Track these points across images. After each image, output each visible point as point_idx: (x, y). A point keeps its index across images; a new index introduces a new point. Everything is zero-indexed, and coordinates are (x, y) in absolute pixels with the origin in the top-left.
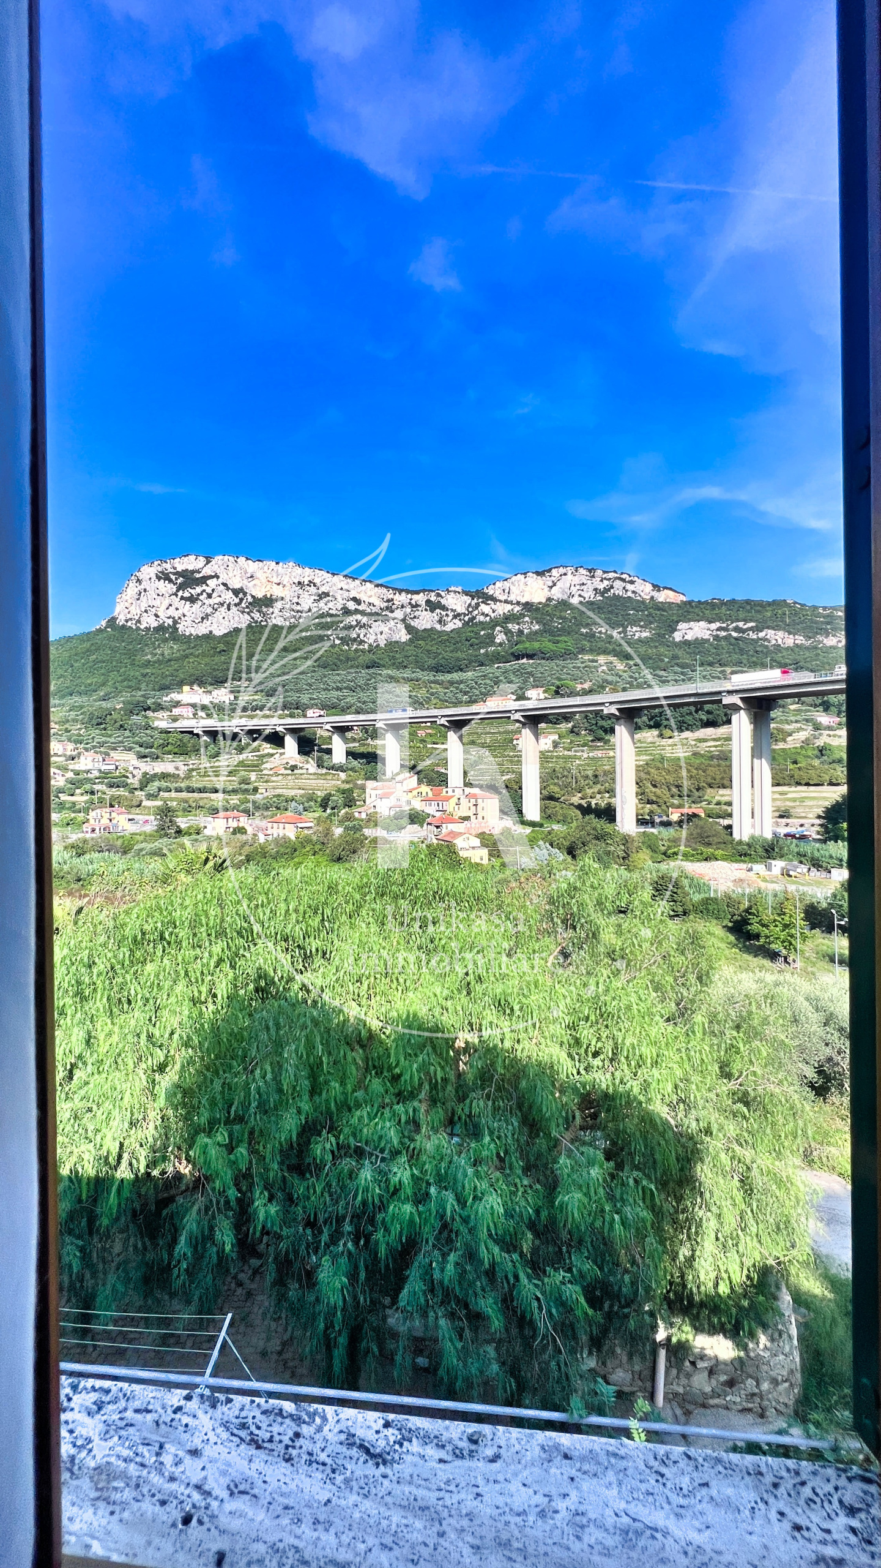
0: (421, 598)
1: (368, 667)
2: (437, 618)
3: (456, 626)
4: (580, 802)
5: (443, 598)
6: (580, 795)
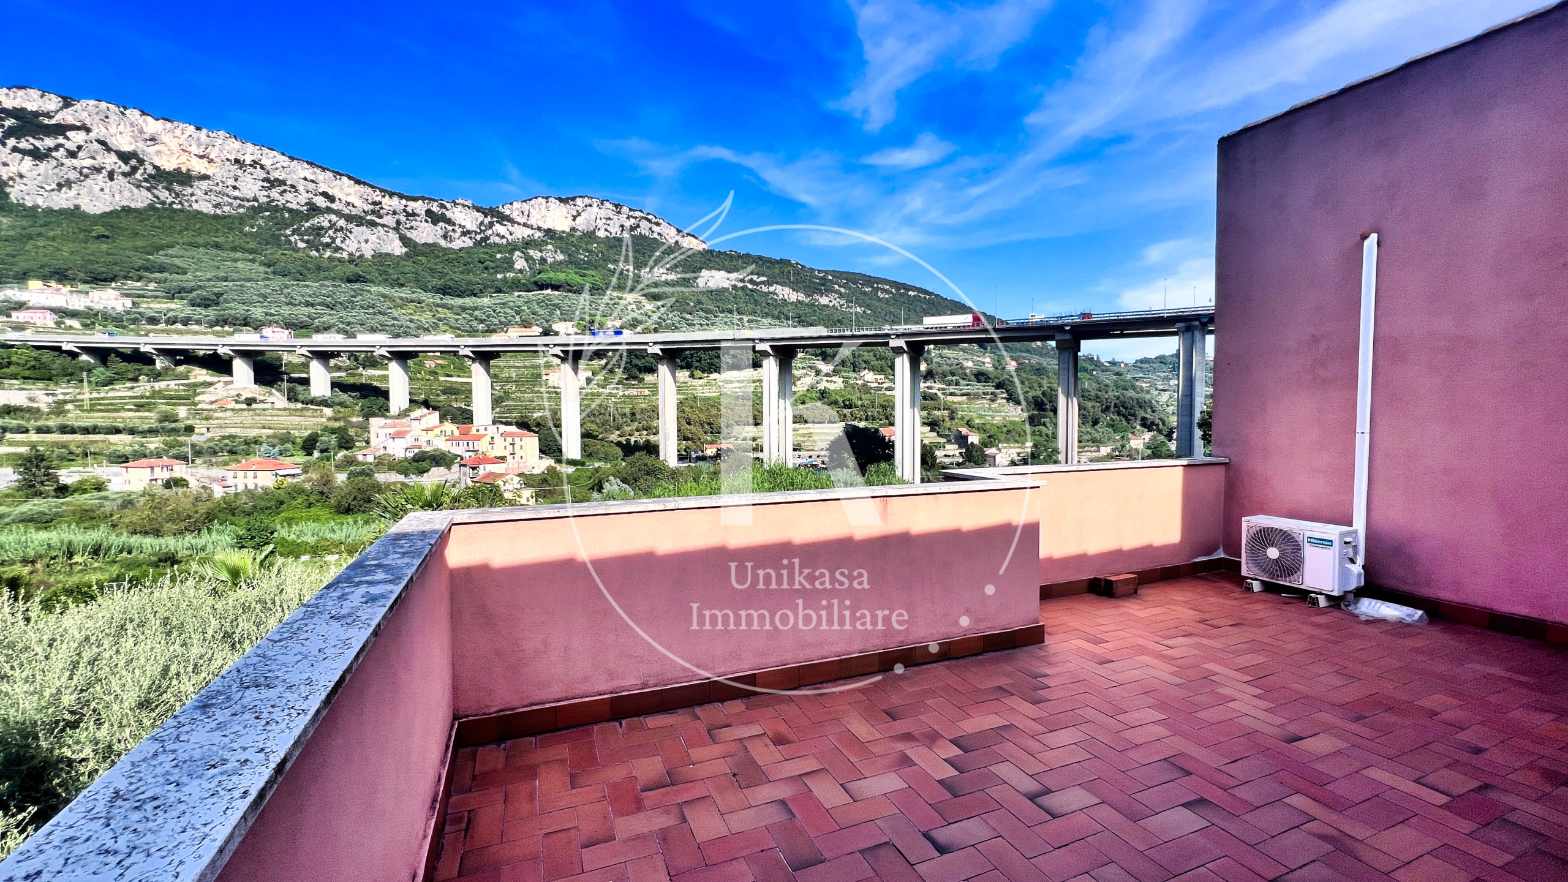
0: (419, 207)
1: (349, 281)
2: (441, 233)
3: (466, 245)
4: (619, 439)
5: (448, 210)
6: (618, 432)
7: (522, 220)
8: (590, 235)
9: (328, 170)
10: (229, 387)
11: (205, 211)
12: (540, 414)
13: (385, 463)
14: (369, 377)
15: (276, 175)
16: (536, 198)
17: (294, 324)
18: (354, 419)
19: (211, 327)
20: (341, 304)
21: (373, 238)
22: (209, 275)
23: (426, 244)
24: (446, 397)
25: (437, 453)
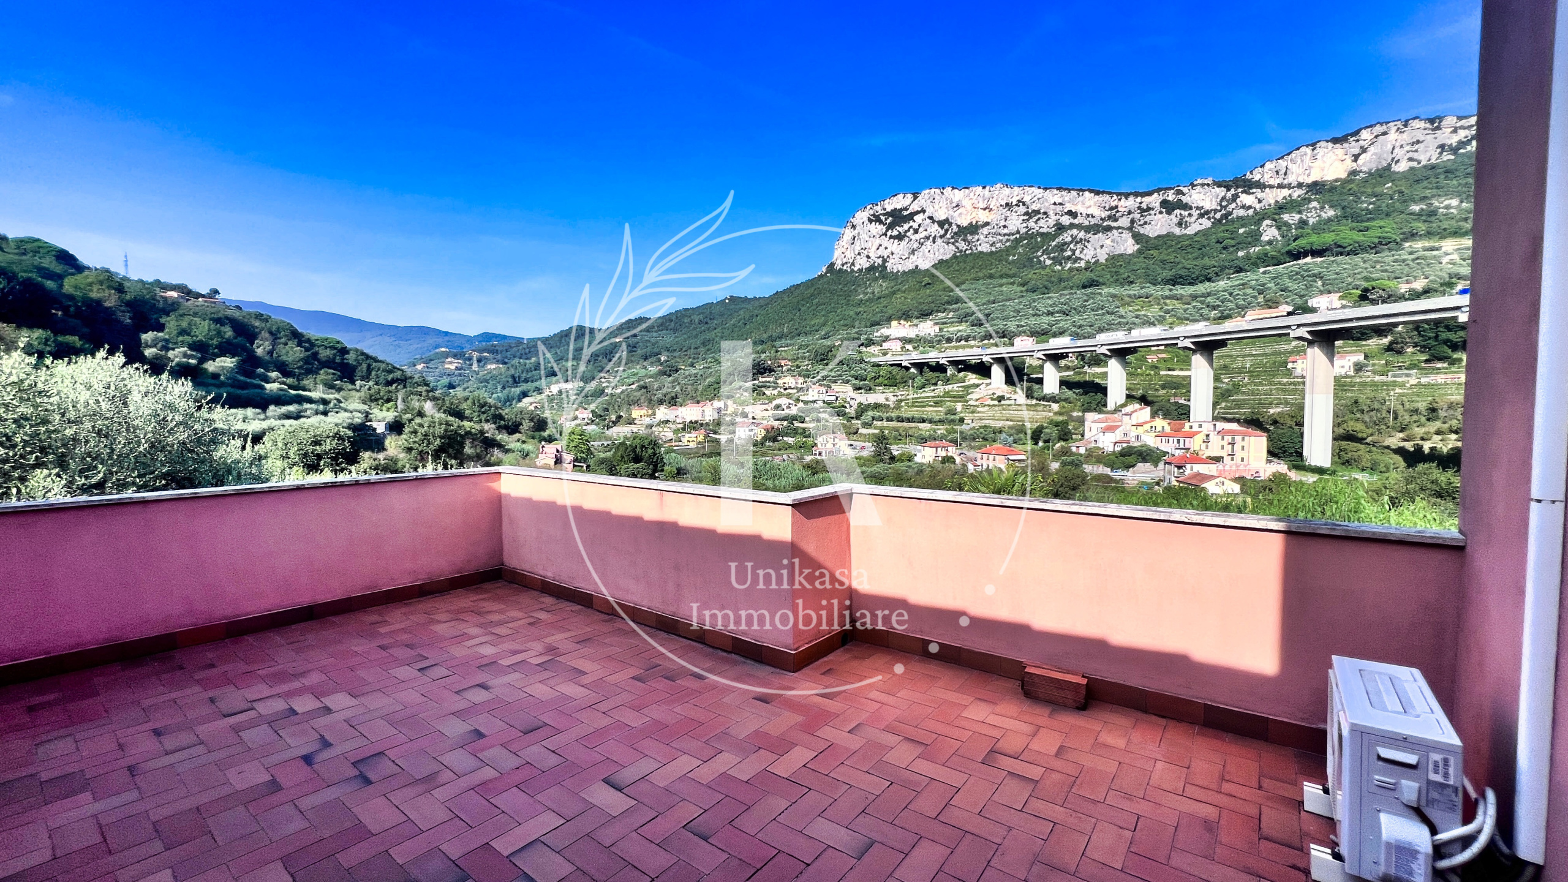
0: (1154, 200)
1: (1084, 287)
2: (1175, 220)
3: (1203, 227)
4: (1402, 444)
5: (1184, 195)
6: (1401, 435)
7: (1275, 182)
8: (1383, 173)
9: (1073, 190)
10: (989, 387)
11: (985, 251)
12: (1279, 410)
13: (1096, 456)
14: (1093, 374)
15: (1034, 207)
16: (1298, 149)
17: (1038, 332)
18: (1075, 414)
19: (982, 341)
20: (1075, 309)
21: (1108, 242)
22: (984, 301)
23: (1159, 236)
24: (1165, 392)
25: (1144, 449)
